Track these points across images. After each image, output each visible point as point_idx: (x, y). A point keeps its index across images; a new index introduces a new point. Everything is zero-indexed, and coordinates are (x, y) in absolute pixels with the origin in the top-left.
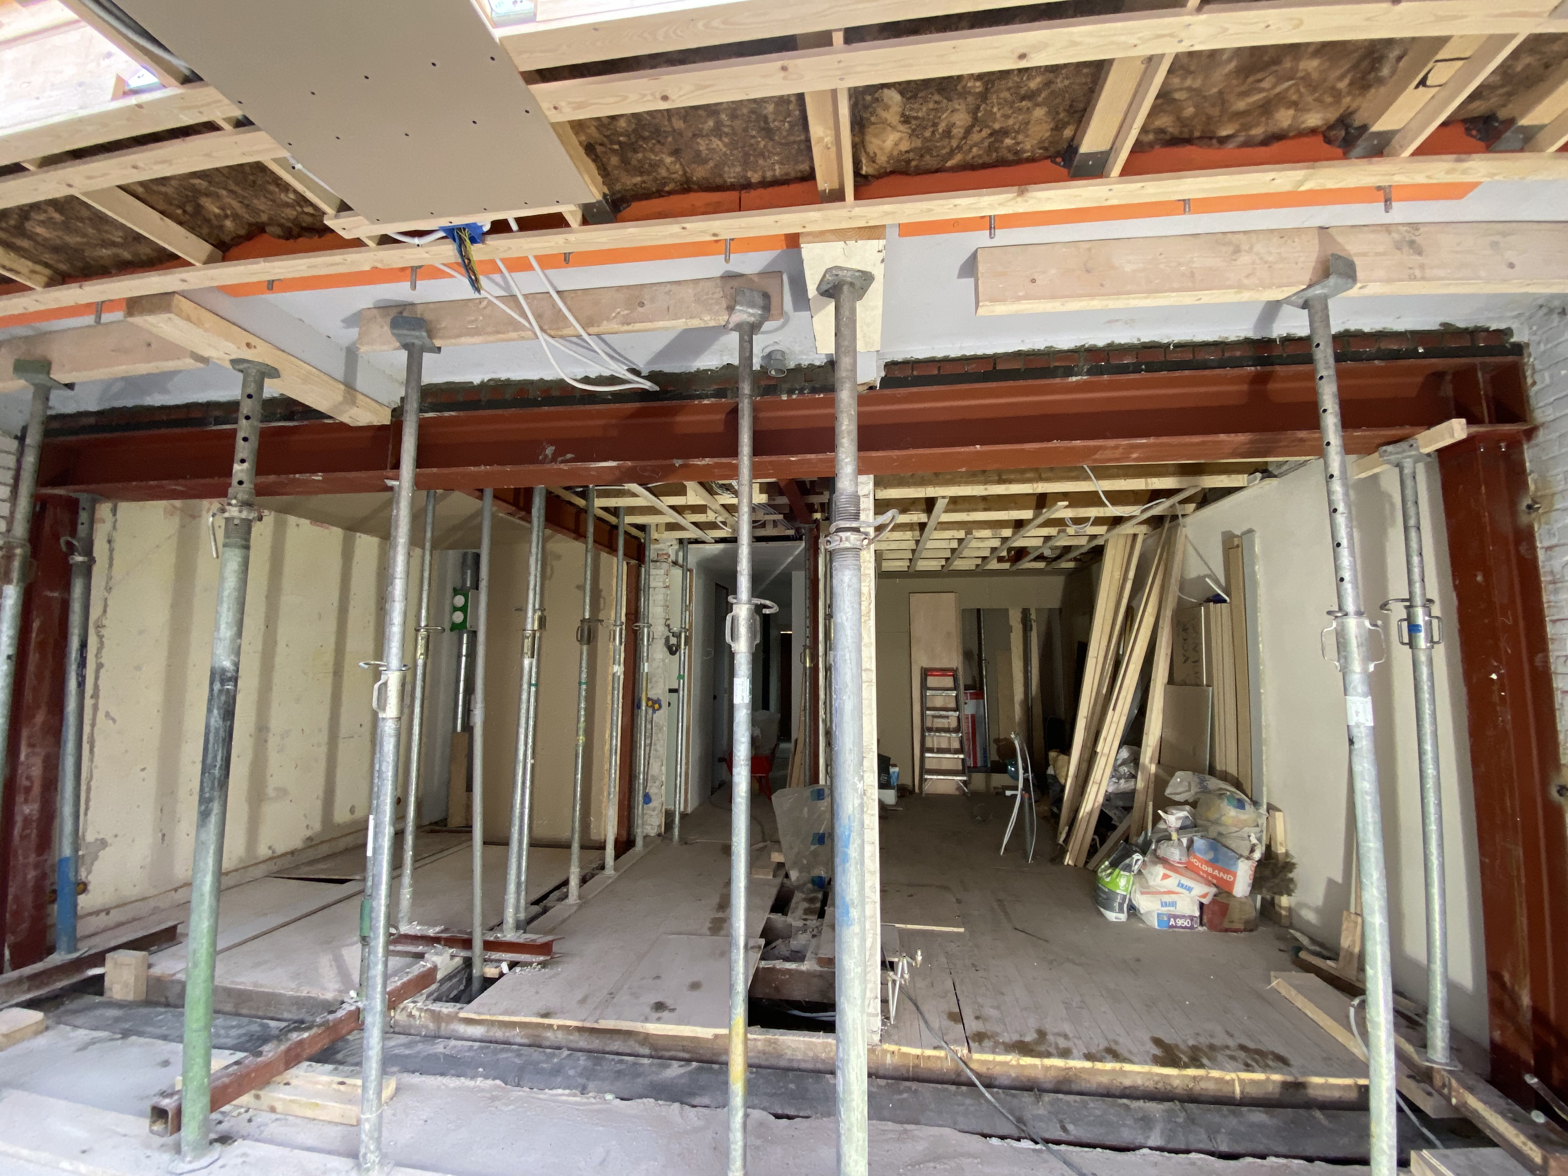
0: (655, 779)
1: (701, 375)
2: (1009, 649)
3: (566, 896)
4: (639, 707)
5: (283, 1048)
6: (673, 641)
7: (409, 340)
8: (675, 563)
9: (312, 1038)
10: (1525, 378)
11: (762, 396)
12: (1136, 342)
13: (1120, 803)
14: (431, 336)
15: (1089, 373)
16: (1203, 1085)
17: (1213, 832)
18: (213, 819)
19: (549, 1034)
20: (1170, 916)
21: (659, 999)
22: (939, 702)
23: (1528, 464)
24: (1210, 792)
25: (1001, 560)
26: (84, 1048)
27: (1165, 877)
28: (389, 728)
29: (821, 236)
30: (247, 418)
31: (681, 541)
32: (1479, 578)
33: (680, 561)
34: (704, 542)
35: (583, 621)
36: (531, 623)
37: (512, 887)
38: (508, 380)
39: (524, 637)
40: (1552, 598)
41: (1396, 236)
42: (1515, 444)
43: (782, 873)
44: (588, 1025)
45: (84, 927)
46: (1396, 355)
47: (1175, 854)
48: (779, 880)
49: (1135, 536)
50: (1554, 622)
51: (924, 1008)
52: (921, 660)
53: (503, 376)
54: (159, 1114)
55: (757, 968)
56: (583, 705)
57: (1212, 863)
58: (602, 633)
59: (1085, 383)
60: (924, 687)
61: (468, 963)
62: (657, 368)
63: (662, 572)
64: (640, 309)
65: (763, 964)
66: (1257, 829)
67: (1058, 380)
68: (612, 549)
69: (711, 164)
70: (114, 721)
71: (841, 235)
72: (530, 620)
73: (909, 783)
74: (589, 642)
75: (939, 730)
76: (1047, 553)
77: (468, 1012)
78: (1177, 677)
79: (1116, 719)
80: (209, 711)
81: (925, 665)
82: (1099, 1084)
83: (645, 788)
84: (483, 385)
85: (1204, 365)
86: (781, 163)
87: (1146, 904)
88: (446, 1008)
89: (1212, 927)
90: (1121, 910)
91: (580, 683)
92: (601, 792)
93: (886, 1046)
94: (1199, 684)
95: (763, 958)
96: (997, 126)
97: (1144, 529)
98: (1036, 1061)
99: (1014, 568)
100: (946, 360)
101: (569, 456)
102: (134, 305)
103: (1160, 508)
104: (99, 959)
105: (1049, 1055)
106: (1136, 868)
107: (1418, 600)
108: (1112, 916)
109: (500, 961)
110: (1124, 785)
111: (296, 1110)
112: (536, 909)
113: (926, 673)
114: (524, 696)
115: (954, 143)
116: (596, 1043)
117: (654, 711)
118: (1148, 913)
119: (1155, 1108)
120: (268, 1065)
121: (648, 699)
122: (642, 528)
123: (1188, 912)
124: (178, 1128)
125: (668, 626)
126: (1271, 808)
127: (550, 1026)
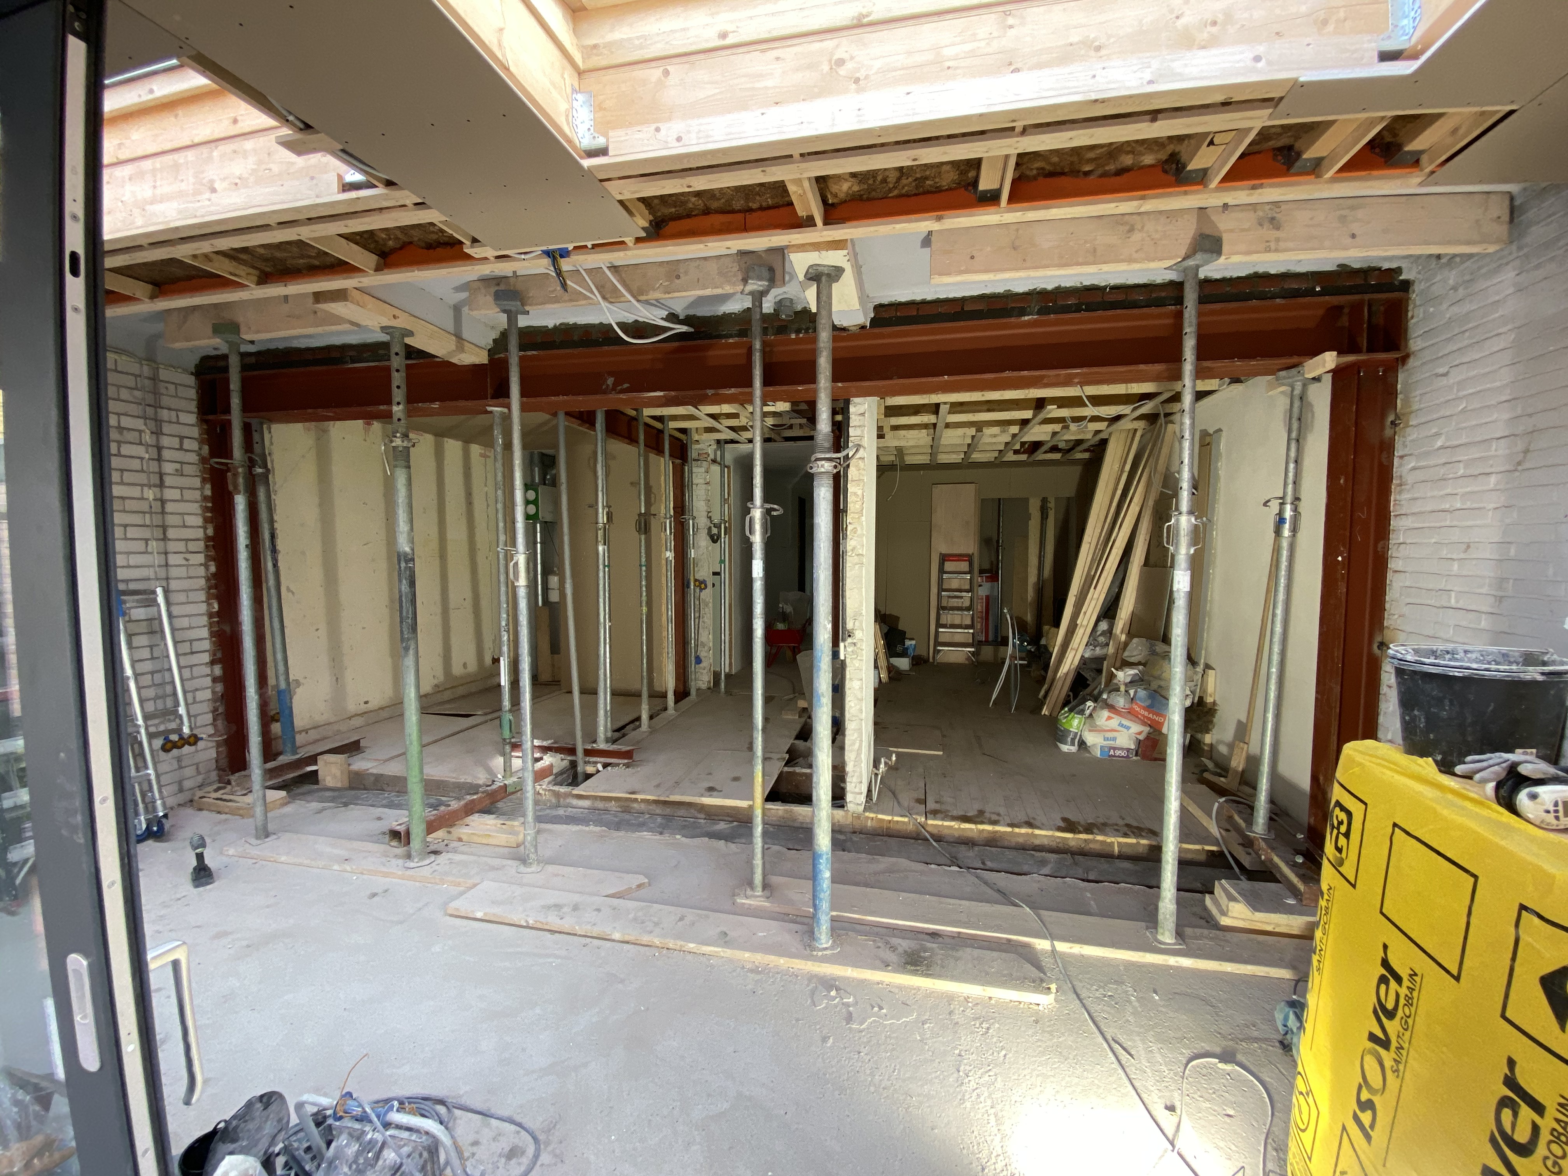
0: (703, 645)
1: (726, 318)
2: (1026, 537)
3: (640, 726)
4: (688, 587)
5: (462, 803)
6: (715, 531)
7: (507, 308)
8: (714, 461)
9: (480, 799)
10: (1407, 311)
11: (775, 334)
12: (1079, 285)
13: (1094, 666)
14: (523, 305)
15: (1039, 313)
16: (1092, 846)
17: (1154, 685)
18: (411, 652)
19: (635, 805)
20: (1111, 748)
21: (711, 785)
22: (955, 584)
23: (1399, 386)
24: (1157, 654)
25: (1016, 452)
26: (320, 812)
27: (1109, 718)
28: (522, 593)
29: (802, 248)
30: (398, 371)
31: (718, 442)
32: (1342, 481)
33: (719, 459)
34: (737, 442)
35: (640, 514)
36: (602, 518)
37: (601, 713)
38: (575, 324)
39: (597, 530)
40: (1398, 497)
41: (1260, 213)
42: (1392, 368)
43: (806, 715)
44: (662, 799)
45: (300, 739)
46: (1296, 294)
47: (1120, 702)
48: (803, 720)
49: (1136, 430)
50: (1396, 516)
51: (900, 796)
52: (940, 546)
53: (571, 320)
54: (395, 835)
55: (781, 773)
56: (644, 583)
57: (1148, 708)
58: (654, 524)
59: (1035, 321)
60: (942, 571)
61: (573, 765)
62: (691, 312)
63: (703, 470)
64: (677, 281)
65: (786, 769)
66: (1192, 684)
67: (1013, 320)
68: (660, 451)
69: (723, 200)
70: (293, 593)
71: (817, 247)
72: (600, 515)
73: (925, 654)
74: (645, 533)
75: (953, 609)
76: (1062, 445)
77: (577, 791)
78: (1152, 560)
79: (1096, 596)
80: (400, 581)
81: (944, 551)
82: (1017, 843)
83: (696, 652)
84: (555, 327)
85: (1135, 305)
86: (772, 198)
87: (1091, 739)
88: (563, 789)
89: (1145, 757)
90: (1073, 744)
91: (641, 566)
92: (661, 654)
93: (867, 814)
94: (1165, 567)
95: (786, 765)
96: (918, 176)
97: (1141, 425)
98: (972, 826)
99: (1031, 459)
100: (924, 302)
101: (626, 386)
102: (318, 297)
103: (1147, 408)
104: (313, 759)
105: (982, 823)
106: (1088, 712)
107: (1289, 499)
108: (1065, 748)
109: (596, 763)
110: (1098, 651)
111: (476, 839)
112: (617, 734)
113: (944, 558)
114: (601, 574)
115: (891, 186)
116: (668, 811)
117: (701, 590)
118: (1094, 745)
119: (1052, 857)
120: (455, 812)
121: (696, 580)
122: (684, 431)
123: (1126, 746)
124: (408, 843)
125: (710, 518)
126: (1208, 667)
127: (636, 800)
